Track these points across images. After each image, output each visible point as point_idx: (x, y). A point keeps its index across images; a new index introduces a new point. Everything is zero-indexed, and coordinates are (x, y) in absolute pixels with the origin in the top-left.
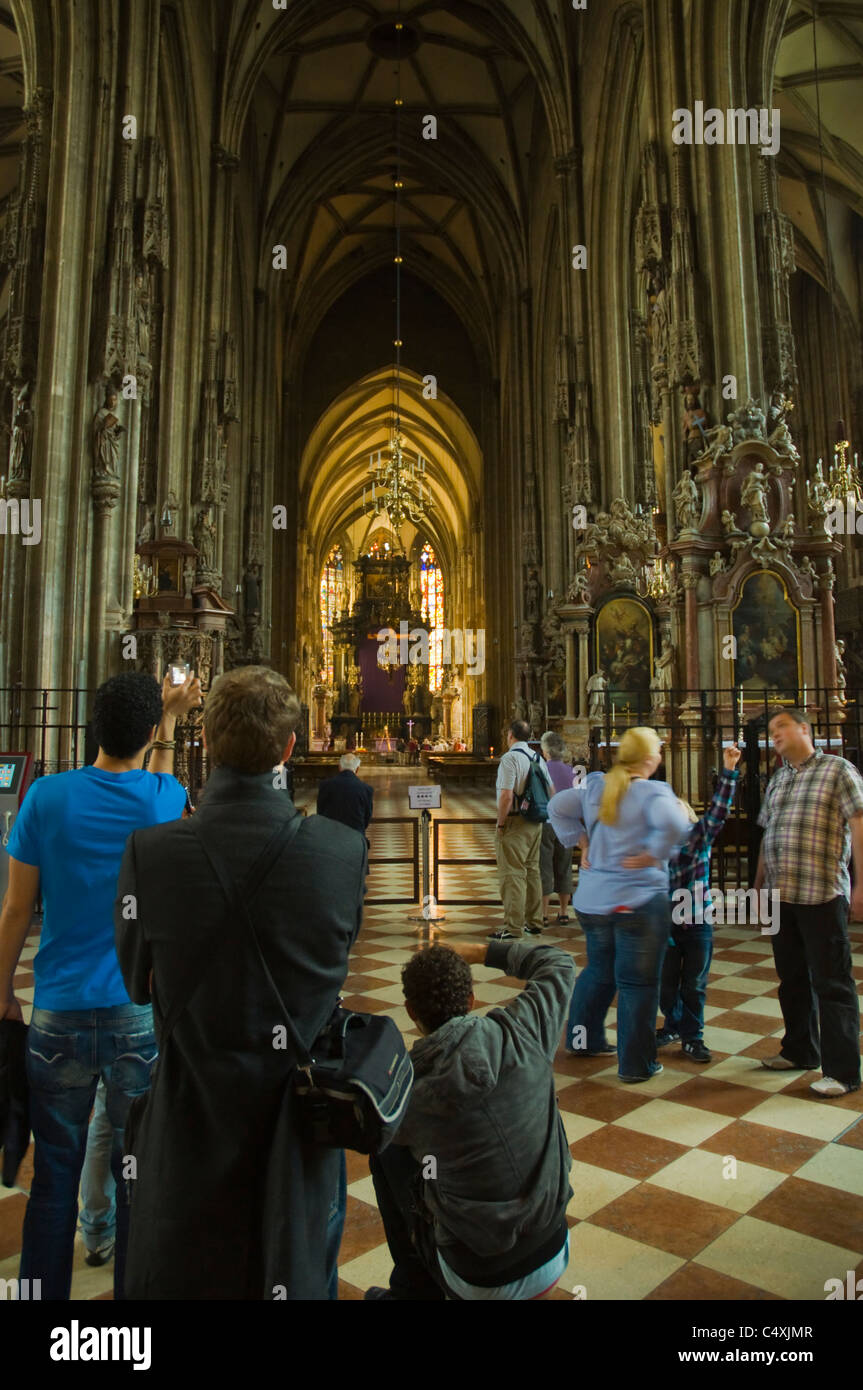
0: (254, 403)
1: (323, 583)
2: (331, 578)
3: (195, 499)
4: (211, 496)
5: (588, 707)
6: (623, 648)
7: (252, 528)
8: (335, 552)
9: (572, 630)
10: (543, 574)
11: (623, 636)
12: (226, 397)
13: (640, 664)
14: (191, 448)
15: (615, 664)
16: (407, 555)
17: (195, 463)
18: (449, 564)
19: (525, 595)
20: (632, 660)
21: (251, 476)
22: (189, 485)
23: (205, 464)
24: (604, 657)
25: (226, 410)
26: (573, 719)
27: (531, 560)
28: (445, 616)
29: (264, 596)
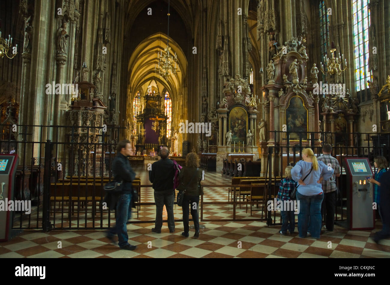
0: (114, 40)
1: (134, 103)
2: (136, 101)
3: (94, 68)
4: (100, 67)
5: (226, 142)
6: (238, 123)
7: (113, 81)
8: (138, 93)
9: (222, 117)
11: (238, 119)
12: (106, 34)
13: (243, 129)
15: (235, 128)
16: (161, 95)
17: (94, 56)
18: (174, 98)
19: (202, 106)
20: (241, 127)
21: (113, 64)
22: (92, 64)
23: (98, 57)
24: (232, 126)
25: (106, 39)
26: (221, 146)
27: (204, 95)
28: (172, 114)
29: (116, 104)
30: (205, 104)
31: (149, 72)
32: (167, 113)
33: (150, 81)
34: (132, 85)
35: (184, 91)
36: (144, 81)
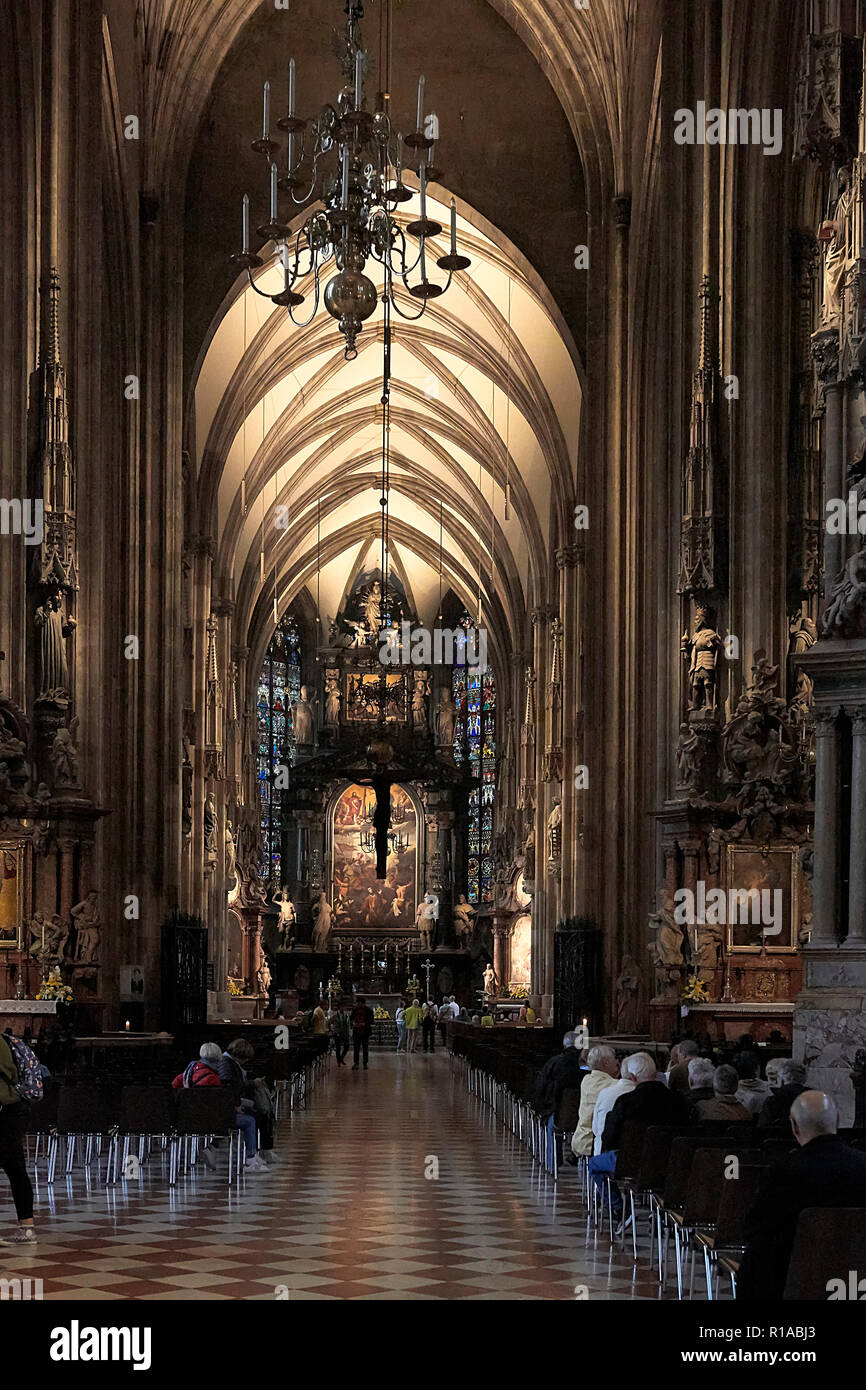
1: (263, 690)
2: (279, 681)
8: (285, 629)
27: (699, 581)
28: (499, 756)
30: (704, 648)
31: (345, 484)
32: (466, 752)
33: (357, 548)
34: (235, 570)
35: (563, 589)
36: (319, 547)
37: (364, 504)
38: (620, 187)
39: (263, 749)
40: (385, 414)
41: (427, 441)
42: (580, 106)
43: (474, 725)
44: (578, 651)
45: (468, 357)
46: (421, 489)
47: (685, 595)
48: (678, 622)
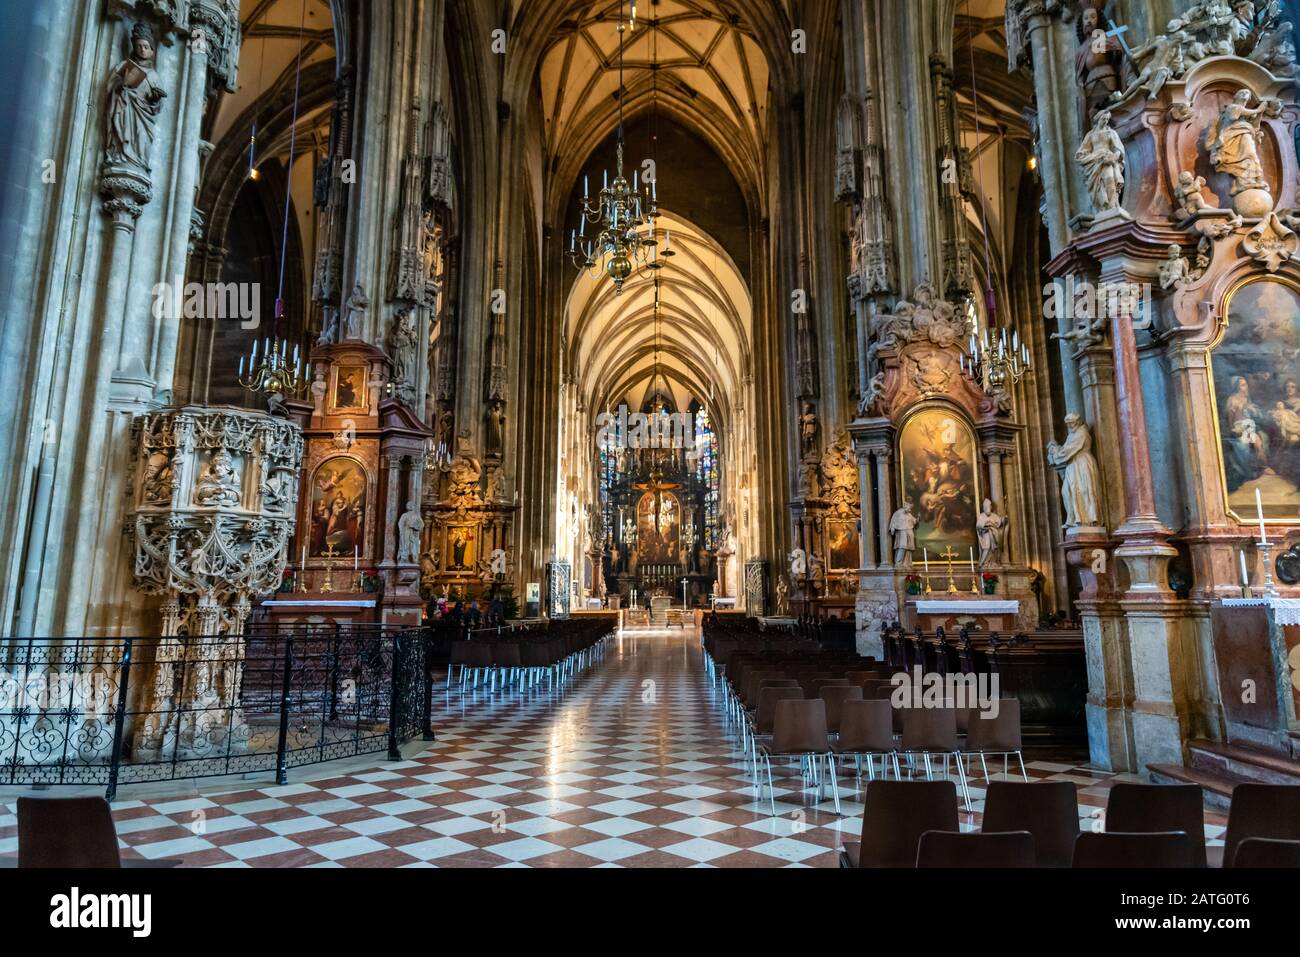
3: (393, 294)
4: (410, 291)
7: (494, 360)
9: (868, 452)
10: (821, 407)
12: (433, 176)
14: (386, 234)
15: (926, 496)
17: (390, 253)
18: (722, 425)
22: (383, 279)
23: (403, 253)
24: (912, 487)
26: (872, 568)
27: (806, 391)
28: (719, 477)
29: (507, 435)
30: (809, 423)
31: (643, 351)
32: (703, 475)
33: (648, 380)
34: (589, 389)
35: (746, 396)
36: (630, 380)
37: (648, 361)
38: (764, 215)
39: (604, 475)
40: (659, 318)
41: (681, 330)
42: (745, 180)
43: (707, 462)
44: (754, 424)
45: (697, 291)
46: (676, 351)
47: (799, 399)
48: (796, 410)
